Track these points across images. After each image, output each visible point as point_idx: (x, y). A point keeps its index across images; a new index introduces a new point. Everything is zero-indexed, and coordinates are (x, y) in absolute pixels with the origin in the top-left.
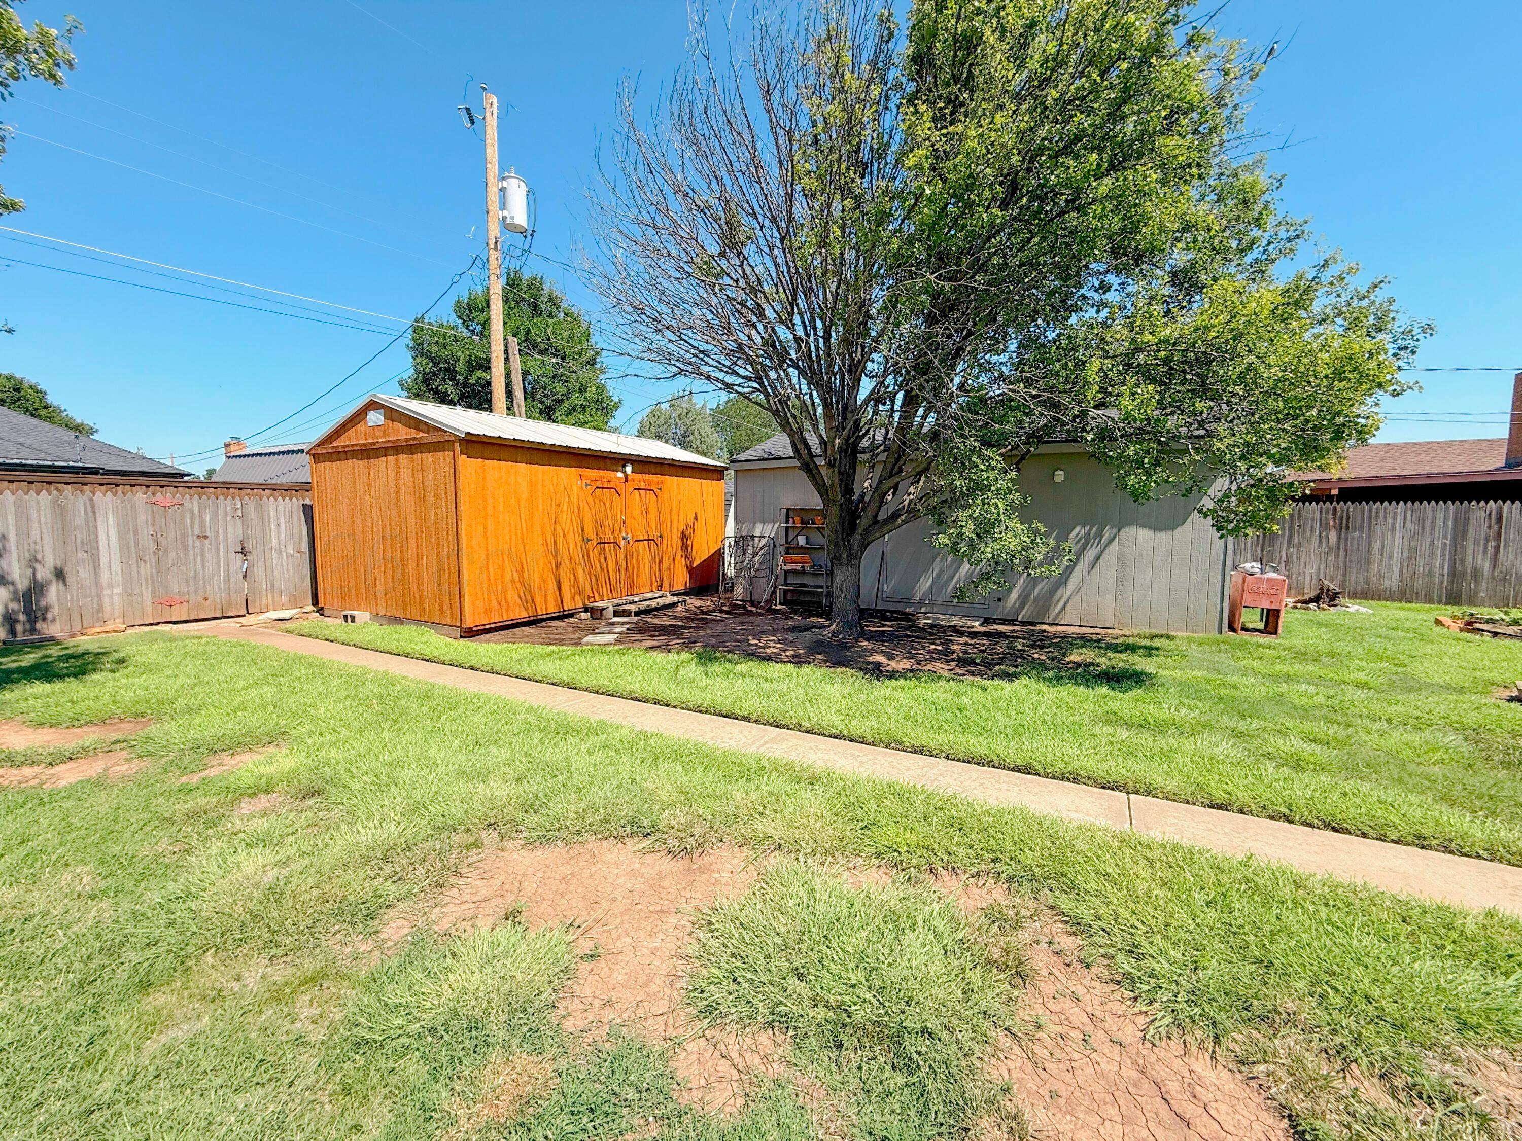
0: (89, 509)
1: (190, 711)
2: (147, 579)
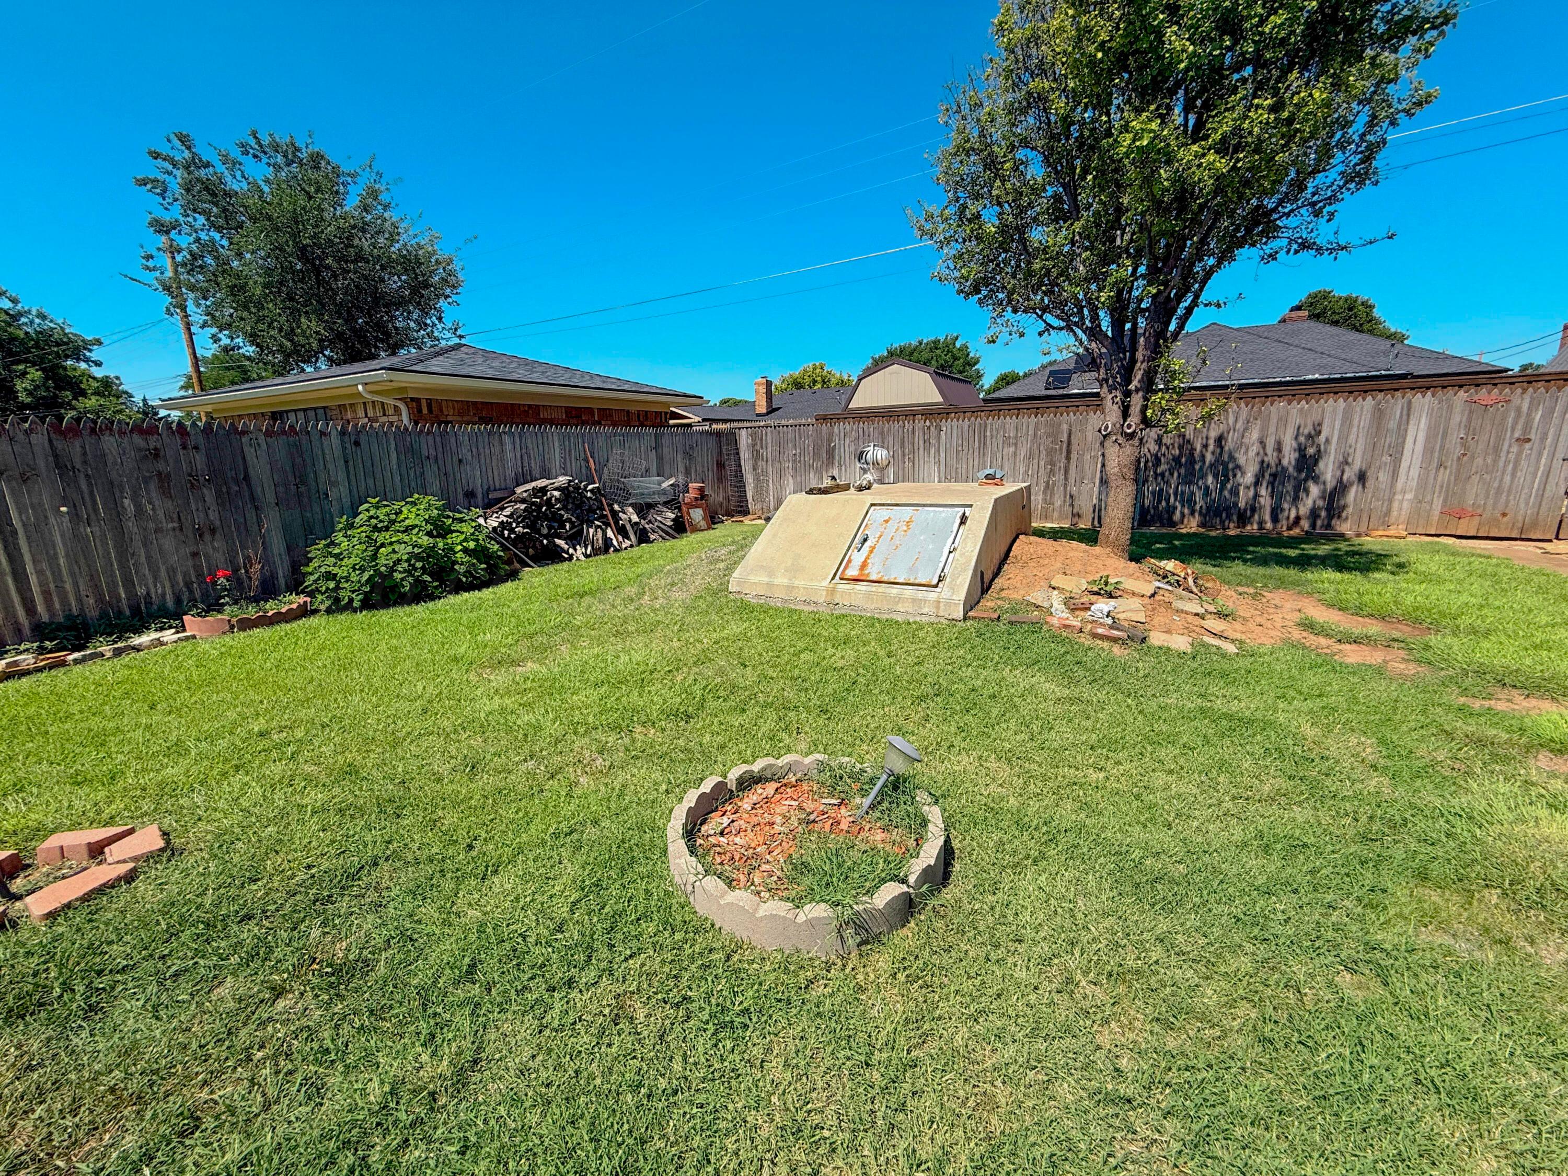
0: (1405, 412)
1: (1474, 631)
2: (1442, 487)
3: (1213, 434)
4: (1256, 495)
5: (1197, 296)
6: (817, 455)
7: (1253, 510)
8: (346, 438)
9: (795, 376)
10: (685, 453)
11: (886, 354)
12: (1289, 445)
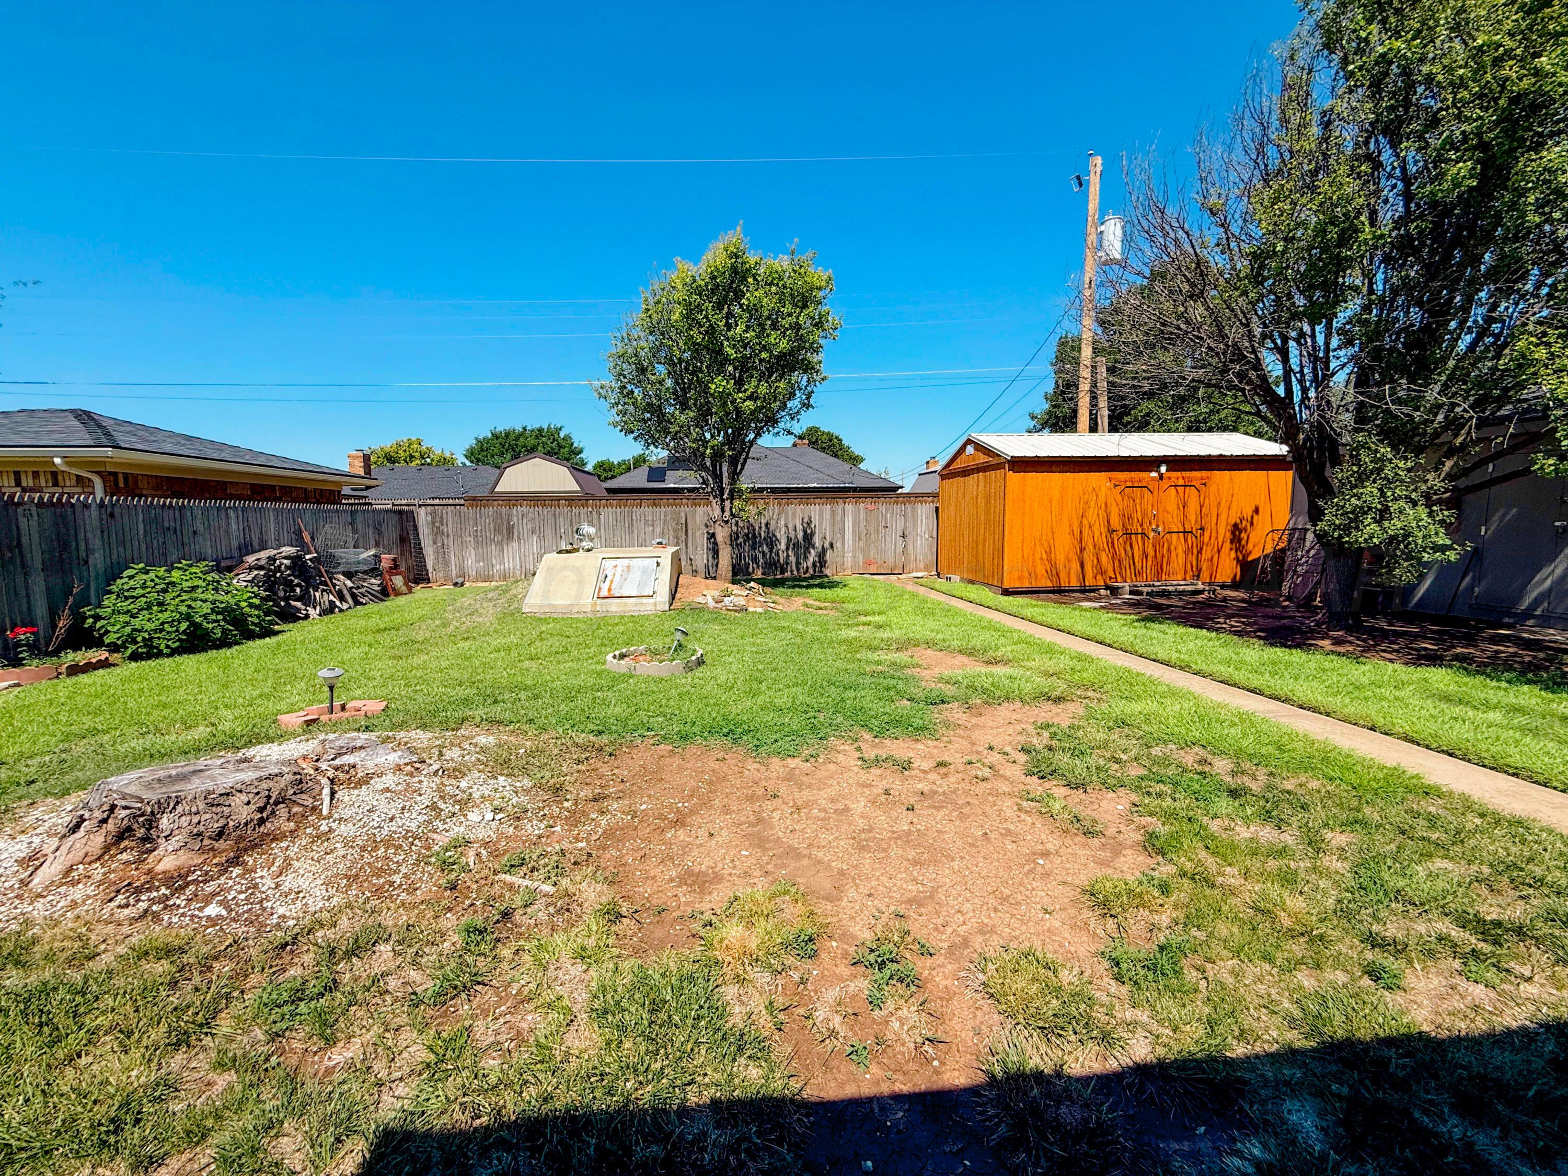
0: (843, 512)
2: (861, 553)
3: (764, 521)
4: (788, 556)
5: (748, 454)
6: (497, 530)
7: (787, 564)
8: (103, 511)
9: (388, 449)
10: (375, 528)
11: (490, 435)
12: (800, 528)
